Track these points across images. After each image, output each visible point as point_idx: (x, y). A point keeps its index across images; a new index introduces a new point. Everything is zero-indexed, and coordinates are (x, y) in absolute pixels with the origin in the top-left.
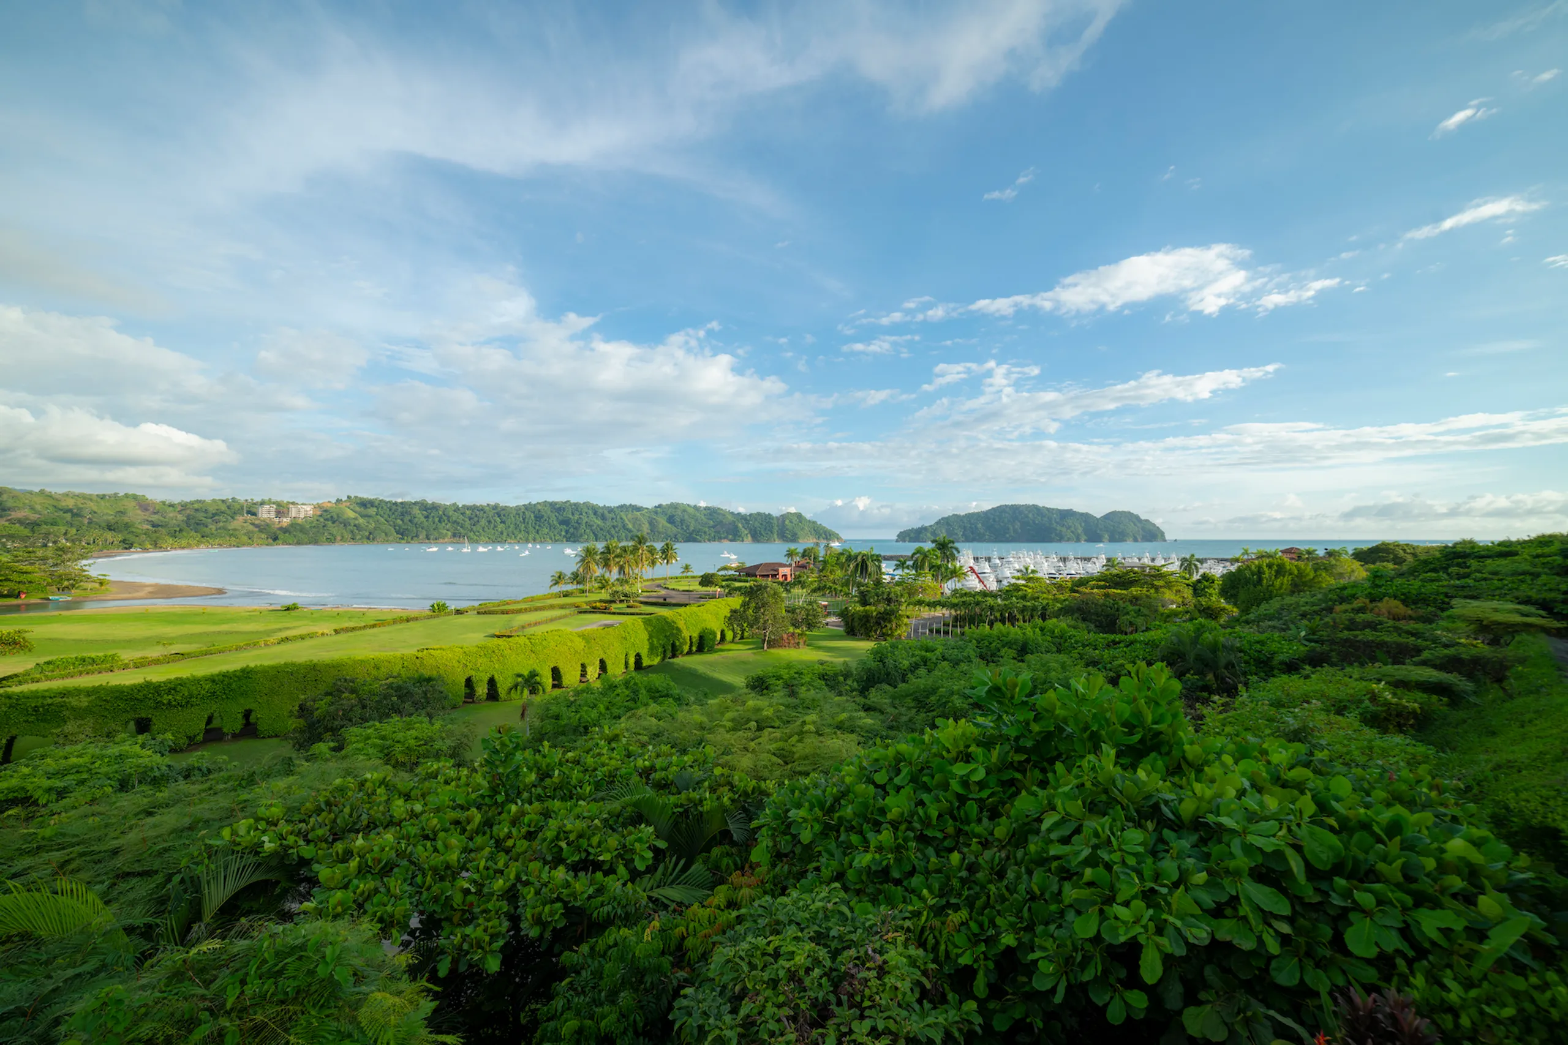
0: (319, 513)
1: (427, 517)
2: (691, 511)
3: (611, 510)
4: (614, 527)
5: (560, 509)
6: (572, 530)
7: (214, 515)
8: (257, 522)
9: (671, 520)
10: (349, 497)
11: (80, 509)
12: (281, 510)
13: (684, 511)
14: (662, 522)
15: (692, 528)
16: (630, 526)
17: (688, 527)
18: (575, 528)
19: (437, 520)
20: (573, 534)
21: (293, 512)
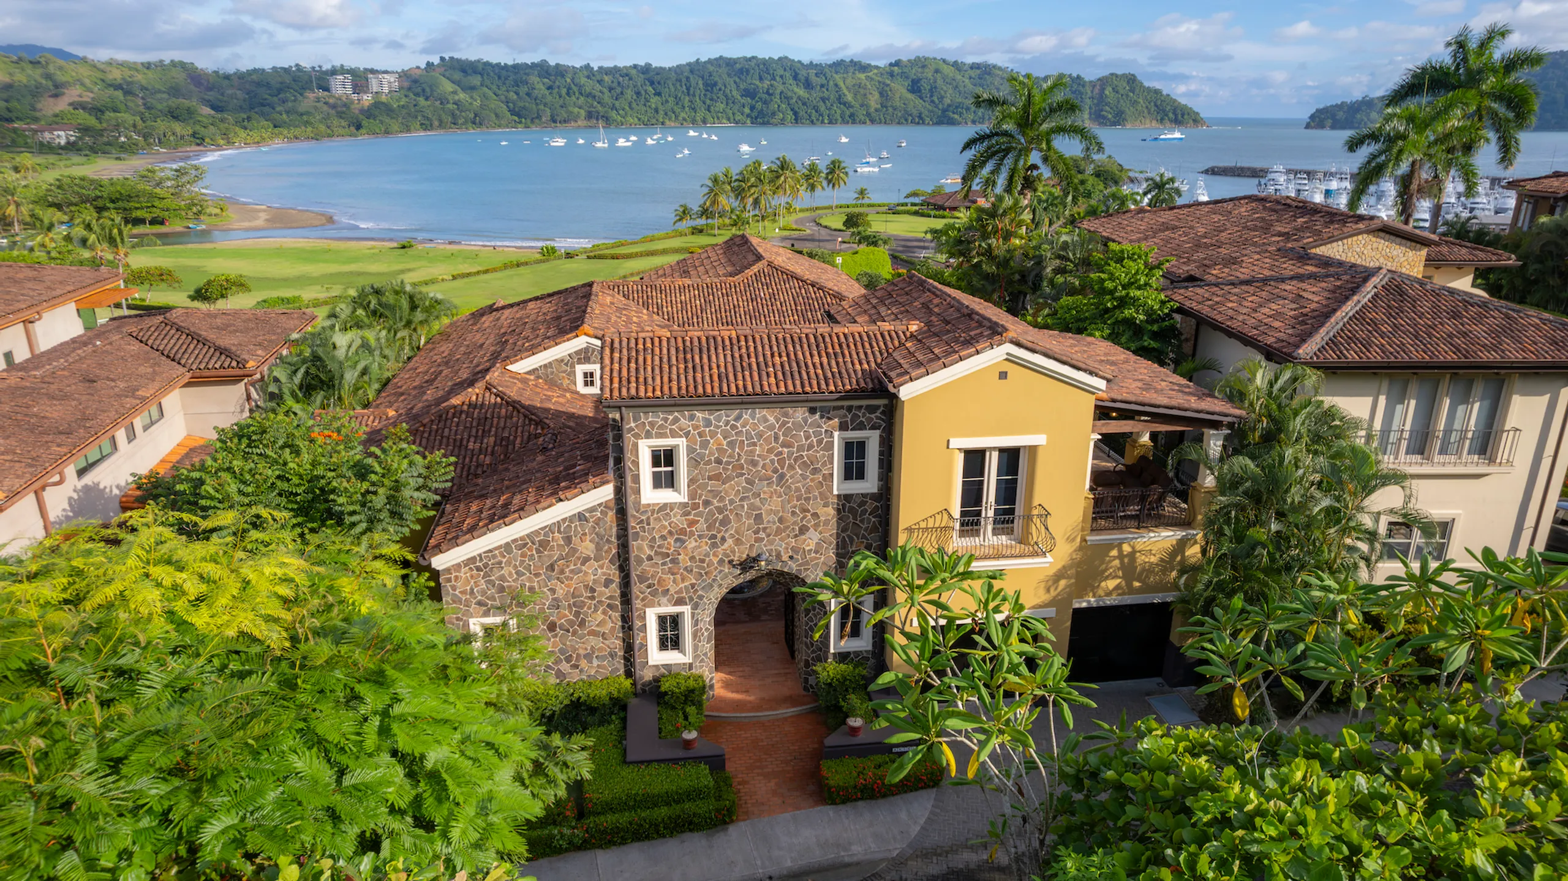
0: (406, 84)
1: (550, 88)
2: (948, 70)
3: (819, 69)
4: (823, 100)
5: (741, 71)
6: (759, 105)
7: (280, 91)
8: (331, 101)
9: (915, 87)
10: (442, 59)
11: (129, 83)
12: (360, 79)
13: (937, 71)
14: (900, 89)
15: (947, 101)
16: (849, 97)
17: (941, 98)
18: (765, 102)
19: (564, 91)
20: (761, 112)
21: (374, 86)
